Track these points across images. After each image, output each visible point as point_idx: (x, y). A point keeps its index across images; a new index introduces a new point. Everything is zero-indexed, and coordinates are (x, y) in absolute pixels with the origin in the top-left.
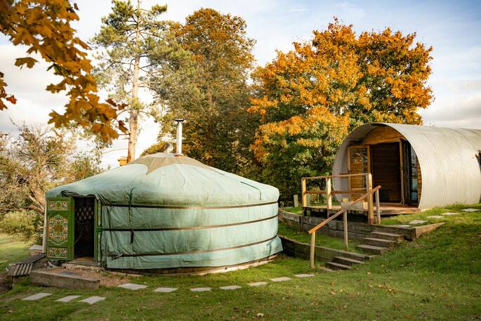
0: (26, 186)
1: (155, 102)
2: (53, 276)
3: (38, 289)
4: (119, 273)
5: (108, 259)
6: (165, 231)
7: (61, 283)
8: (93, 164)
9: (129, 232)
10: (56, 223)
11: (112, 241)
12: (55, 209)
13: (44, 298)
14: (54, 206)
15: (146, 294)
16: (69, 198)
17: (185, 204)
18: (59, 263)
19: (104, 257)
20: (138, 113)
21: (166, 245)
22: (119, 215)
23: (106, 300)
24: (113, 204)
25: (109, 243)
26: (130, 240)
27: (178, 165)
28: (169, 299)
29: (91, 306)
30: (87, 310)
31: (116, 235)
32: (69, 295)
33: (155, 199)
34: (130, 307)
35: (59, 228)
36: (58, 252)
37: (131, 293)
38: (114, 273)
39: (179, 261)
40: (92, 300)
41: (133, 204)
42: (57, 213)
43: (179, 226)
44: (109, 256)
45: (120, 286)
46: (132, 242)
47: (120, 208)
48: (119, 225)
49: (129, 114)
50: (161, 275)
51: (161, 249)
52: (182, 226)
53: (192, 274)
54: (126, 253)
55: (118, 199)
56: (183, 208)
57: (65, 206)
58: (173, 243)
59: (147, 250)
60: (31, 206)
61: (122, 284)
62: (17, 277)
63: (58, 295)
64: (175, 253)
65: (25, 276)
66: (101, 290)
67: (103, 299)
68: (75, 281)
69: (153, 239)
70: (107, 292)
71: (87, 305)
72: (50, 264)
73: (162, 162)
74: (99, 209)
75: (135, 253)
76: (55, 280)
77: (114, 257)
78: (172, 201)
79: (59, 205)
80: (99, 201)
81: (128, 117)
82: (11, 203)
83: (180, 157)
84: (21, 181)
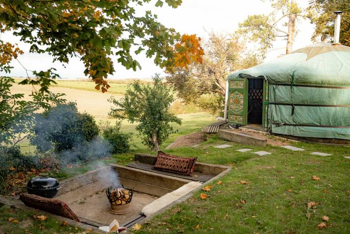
0: (213, 75)
1: (310, 7)
2: (233, 134)
3: (224, 142)
4: (281, 138)
5: (273, 126)
6: (321, 107)
7: (239, 140)
8: (259, 59)
9: (291, 107)
10: (235, 98)
11: (276, 113)
12: (235, 87)
13: (228, 148)
14: (234, 85)
15: (304, 155)
16: (245, 79)
17: (342, 85)
18: (237, 127)
19: (269, 125)
20: (296, 16)
21: (323, 119)
22: (282, 93)
23: (272, 154)
24: (278, 83)
25: (274, 114)
26: (291, 113)
27: (336, 53)
28: (325, 161)
29: (261, 157)
30: (258, 159)
31: (280, 108)
32: (245, 148)
33: (314, 79)
34: (292, 161)
35: (237, 102)
36: (236, 119)
37: (292, 153)
38: (277, 137)
39: (334, 133)
40: (262, 153)
41: (295, 84)
42: (236, 90)
43: (335, 103)
44: (273, 124)
45: (282, 146)
46: (293, 114)
47: (283, 87)
48: (282, 100)
49: (288, 18)
50: (317, 143)
51: (318, 122)
52: (338, 104)
53: (345, 146)
54: (288, 123)
55: (282, 80)
56: (340, 88)
57: (242, 85)
58: (329, 118)
59: (305, 122)
60: (217, 90)
61: (284, 145)
62: (209, 133)
63: (237, 147)
64: (330, 126)
65: (214, 133)
66: (268, 147)
67: (270, 153)
68: (249, 139)
69: (311, 113)
70: (273, 150)
71: (258, 156)
72: (230, 127)
73: (320, 50)
74: (267, 87)
75: (295, 124)
76: (234, 137)
77: (278, 125)
78: (329, 81)
79: (237, 85)
80: (267, 81)
81: (287, 22)
82: (204, 87)
83: (337, 46)
84: (210, 72)
